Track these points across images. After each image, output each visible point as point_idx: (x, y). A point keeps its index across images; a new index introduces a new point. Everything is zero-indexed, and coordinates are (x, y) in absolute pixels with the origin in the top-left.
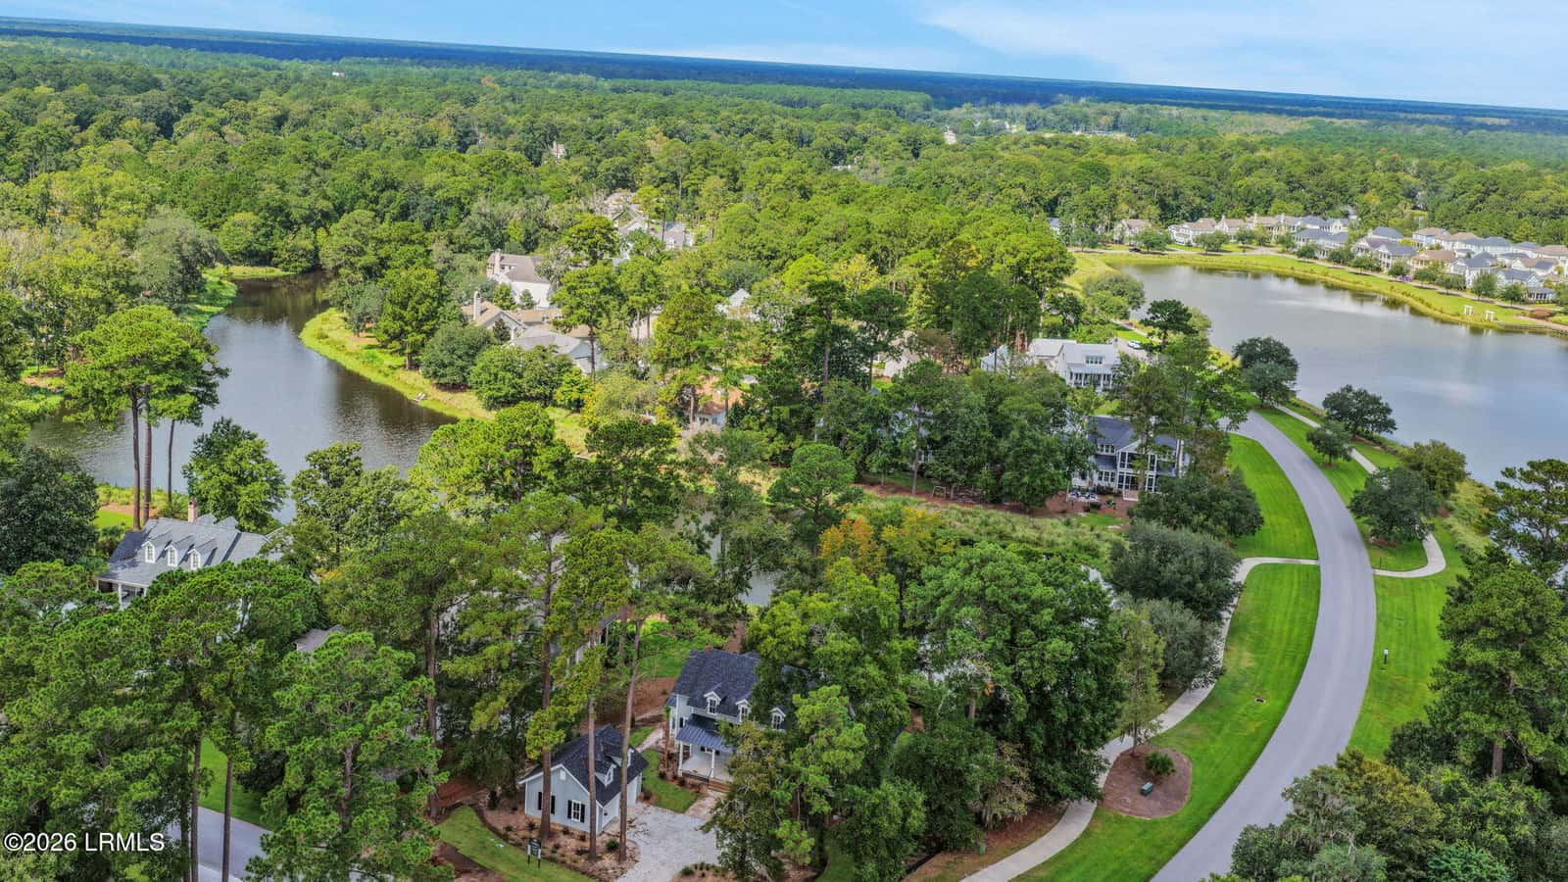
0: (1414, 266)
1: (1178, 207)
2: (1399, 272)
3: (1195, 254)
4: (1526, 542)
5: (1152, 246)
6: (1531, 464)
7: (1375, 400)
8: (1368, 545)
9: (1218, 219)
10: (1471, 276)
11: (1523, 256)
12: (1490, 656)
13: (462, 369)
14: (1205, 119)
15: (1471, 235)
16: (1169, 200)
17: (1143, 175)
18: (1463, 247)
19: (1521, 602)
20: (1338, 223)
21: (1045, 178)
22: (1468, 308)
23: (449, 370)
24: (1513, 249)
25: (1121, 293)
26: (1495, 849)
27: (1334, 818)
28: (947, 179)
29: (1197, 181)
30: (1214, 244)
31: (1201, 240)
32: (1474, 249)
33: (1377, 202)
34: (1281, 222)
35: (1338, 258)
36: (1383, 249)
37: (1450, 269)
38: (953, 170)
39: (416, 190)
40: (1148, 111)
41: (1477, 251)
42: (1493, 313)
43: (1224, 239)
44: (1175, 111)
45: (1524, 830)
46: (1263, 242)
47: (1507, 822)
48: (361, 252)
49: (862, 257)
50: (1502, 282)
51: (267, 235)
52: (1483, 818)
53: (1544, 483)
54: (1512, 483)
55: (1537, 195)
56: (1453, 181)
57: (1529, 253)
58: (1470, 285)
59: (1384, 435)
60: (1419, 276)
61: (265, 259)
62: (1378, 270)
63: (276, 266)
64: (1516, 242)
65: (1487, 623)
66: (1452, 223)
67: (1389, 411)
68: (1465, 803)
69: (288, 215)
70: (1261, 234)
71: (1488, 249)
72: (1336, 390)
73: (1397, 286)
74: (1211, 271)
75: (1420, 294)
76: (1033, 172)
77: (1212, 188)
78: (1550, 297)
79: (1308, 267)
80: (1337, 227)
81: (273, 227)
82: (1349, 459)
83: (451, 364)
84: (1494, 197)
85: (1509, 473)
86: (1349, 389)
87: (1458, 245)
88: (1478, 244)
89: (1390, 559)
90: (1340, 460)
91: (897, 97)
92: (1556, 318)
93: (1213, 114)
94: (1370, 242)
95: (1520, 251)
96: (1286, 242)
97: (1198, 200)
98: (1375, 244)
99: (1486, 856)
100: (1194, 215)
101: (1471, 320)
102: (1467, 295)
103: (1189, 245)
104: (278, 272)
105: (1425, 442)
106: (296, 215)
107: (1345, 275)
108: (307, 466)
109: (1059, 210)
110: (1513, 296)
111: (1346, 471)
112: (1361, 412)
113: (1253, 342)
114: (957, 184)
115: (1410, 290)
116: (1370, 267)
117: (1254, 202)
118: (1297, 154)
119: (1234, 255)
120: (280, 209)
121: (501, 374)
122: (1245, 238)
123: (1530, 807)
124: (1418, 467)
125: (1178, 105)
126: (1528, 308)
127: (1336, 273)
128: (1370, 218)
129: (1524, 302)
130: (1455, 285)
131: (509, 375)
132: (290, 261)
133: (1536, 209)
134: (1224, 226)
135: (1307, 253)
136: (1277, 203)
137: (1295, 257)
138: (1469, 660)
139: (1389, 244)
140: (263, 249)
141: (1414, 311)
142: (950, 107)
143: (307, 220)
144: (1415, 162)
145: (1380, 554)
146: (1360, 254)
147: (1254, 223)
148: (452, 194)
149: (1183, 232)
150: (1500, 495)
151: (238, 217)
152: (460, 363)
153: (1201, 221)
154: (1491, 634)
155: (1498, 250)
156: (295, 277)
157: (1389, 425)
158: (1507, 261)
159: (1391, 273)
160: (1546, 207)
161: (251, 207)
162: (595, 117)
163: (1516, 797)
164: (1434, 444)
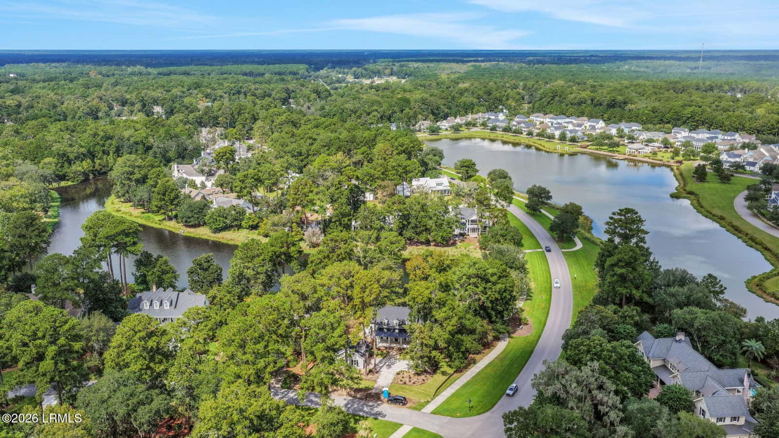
0: (536, 131)
1: (439, 114)
2: (530, 134)
3: (449, 133)
4: (620, 235)
5: (434, 132)
6: (620, 210)
7: (544, 189)
8: (557, 242)
9: (455, 118)
10: (557, 133)
11: (571, 122)
12: (623, 271)
13: (198, 218)
14: (428, 67)
15: (551, 115)
16: (435, 111)
17: (424, 101)
18: (549, 120)
19: (631, 253)
20: (501, 114)
21: (385, 106)
22: (559, 146)
23: (192, 219)
24: (568, 120)
25: (435, 155)
26: (631, 324)
27: (593, 322)
28: (345, 111)
29: (443, 101)
30: (456, 128)
31: (452, 127)
32: (554, 121)
33: (514, 104)
34: (480, 117)
35: (507, 130)
36: (523, 125)
37: (549, 131)
38: (347, 106)
39: (121, 139)
40: (404, 66)
41: (555, 121)
42: (567, 148)
43: (461, 126)
44: (416, 65)
45: (637, 318)
46: (474, 125)
47: (632, 317)
48: (132, 173)
49: (341, 153)
50: (569, 135)
51: (62, 167)
52: (625, 317)
53: (625, 216)
54: (614, 216)
55: (572, 96)
56: (540, 92)
57: (573, 121)
58: (557, 137)
59: (549, 201)
60: (538, 135)
61: (62, 178)
62: (522, 133)
63: (68, 180)
64: (568, 117)
65: (621, 261)
66: (543, 110)
67: (549, 192)
68: (620, 314)
69: (68, 157)
70: (473, 122)
71: (559, 121)
72: (530, 187)
73: (531, 139)
74: (457, 139)
75: (539, 142)
76: (379, 104)
77: (450, 104)
78: (585, 139)
79: (495, 135)
80: (501, 117)
81: (63, 163)
82: (540, 212)
83: (193, 217)
84: (557, 98)
85: (614, 214)
86: (535, 186)
87: (548, 120)
88: (555, 119)
89: (565, 245)
90: (538, 212)
91: (293, 67)
92: (590, 147)
93: (431, 65)
94: (517, 122)
95: (570, 120)
96: (484, 125)
97: (446, 110)
98: (519, 123)
99: (629, 327)
100: (445, 117)
101: (560, 151)
102: (556, 141)
103: (447, 129)
104: (70, 183)
105: (568, 203)
106: (72, 156)
107: (509, 137)
108: (192, 265)
109: (392, 119)
110: (573, 140)
111: (540, 216)
112: (541, 194)
113: (494, 171)
114: (350, 112)
115: (535, 141)
116: (519, 133)
117: (468, 109)
118: (476, 84)
119: (465, 132)
120: (64, 155)
121: (218, 219)
122: (468, 125)
123: (637, 312)
124: (567, 212)
125: (415, 61)
126: (579, 144)
127: (506, 136)
128: (513, 113)
129: (578, 142)
130: (551, 137)
131: (222, 219)
132: (74, 178)
133: (572, 102)
134: (458, 120)
135: (493, 129)
136: (476, 108)
137: (489, 131)
138: (618, 272)
139: (524, 123)
140: (61, 173)
141: (538, 149)
142: (318, 70)
143: (77, 158)
144: (521, 84)
145: (562, 244)
146: (514, 128)
147: (470, 117)
148: (138, 139)
149: (444, 124)
150: (611, 221)
151: (46, 160)
152: (196, 215)
153: (449, 118)
154: (623, 264)
155: (563, 121)
156: (78, 184)
157: (550, 198)
158: (566, 125)
159: (527, 135)
160: (576, 101)
161: (50, 155)
162: (168, 91)
163: (633, 310)
164: (571, 203)
